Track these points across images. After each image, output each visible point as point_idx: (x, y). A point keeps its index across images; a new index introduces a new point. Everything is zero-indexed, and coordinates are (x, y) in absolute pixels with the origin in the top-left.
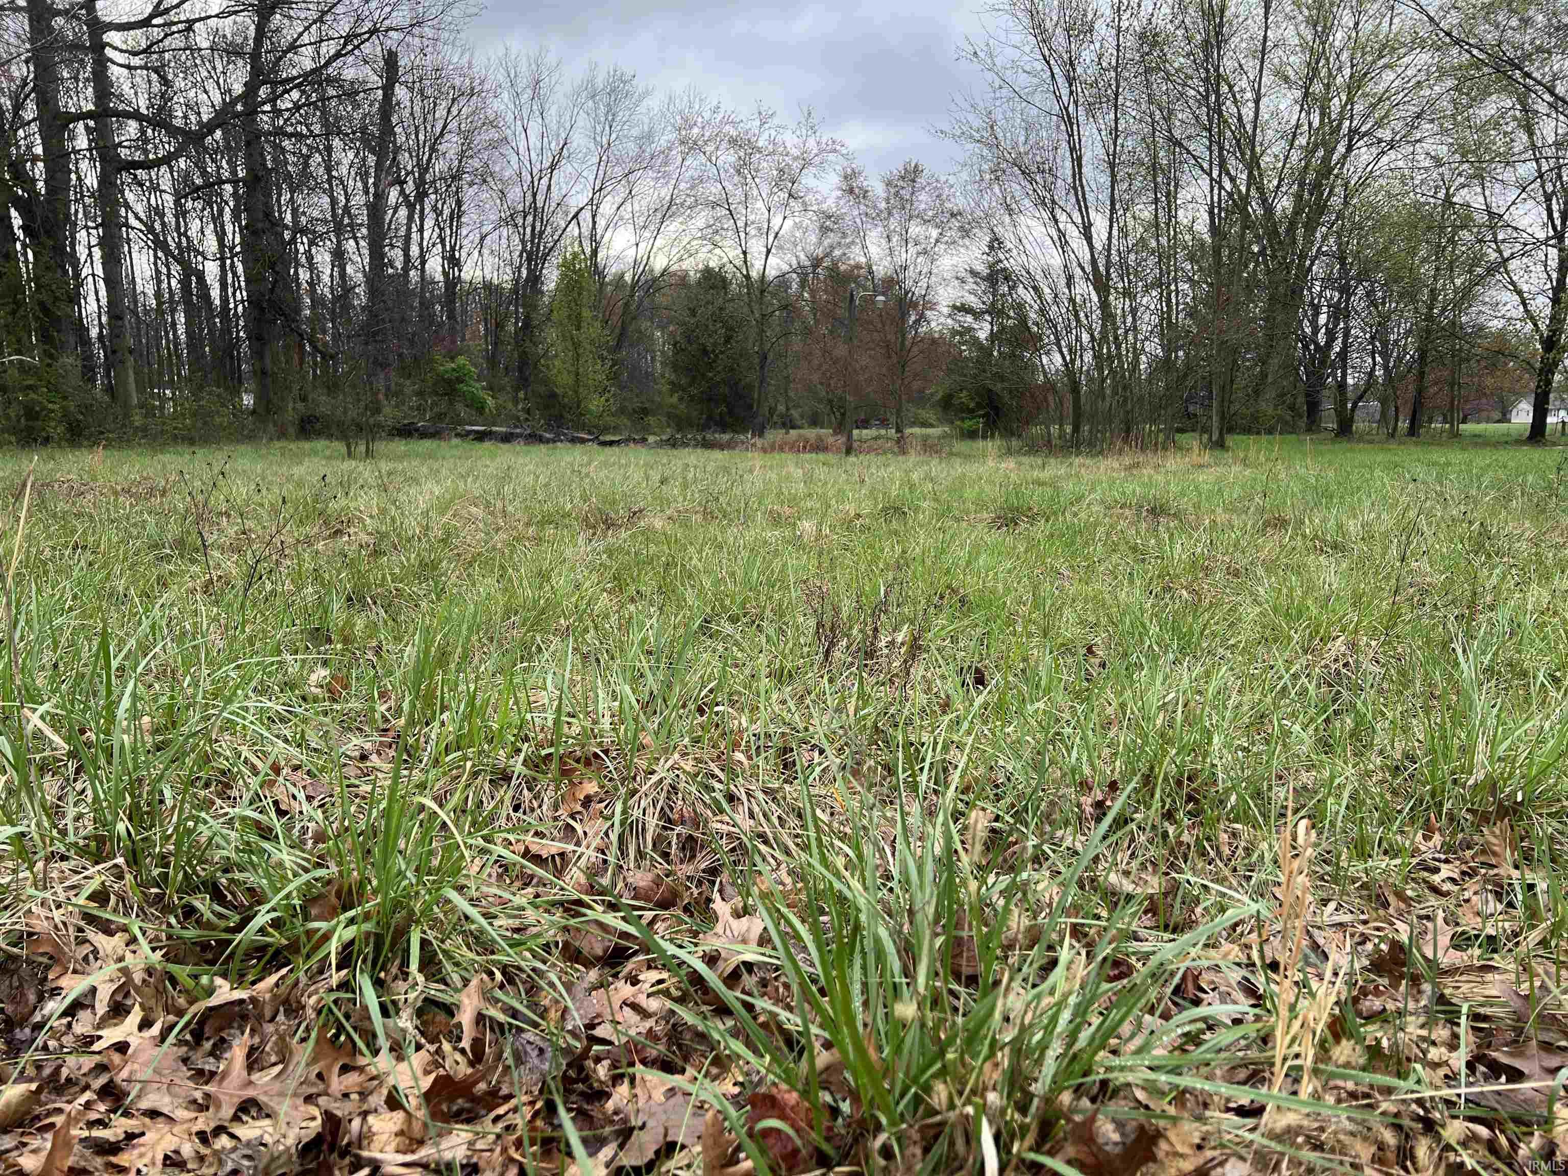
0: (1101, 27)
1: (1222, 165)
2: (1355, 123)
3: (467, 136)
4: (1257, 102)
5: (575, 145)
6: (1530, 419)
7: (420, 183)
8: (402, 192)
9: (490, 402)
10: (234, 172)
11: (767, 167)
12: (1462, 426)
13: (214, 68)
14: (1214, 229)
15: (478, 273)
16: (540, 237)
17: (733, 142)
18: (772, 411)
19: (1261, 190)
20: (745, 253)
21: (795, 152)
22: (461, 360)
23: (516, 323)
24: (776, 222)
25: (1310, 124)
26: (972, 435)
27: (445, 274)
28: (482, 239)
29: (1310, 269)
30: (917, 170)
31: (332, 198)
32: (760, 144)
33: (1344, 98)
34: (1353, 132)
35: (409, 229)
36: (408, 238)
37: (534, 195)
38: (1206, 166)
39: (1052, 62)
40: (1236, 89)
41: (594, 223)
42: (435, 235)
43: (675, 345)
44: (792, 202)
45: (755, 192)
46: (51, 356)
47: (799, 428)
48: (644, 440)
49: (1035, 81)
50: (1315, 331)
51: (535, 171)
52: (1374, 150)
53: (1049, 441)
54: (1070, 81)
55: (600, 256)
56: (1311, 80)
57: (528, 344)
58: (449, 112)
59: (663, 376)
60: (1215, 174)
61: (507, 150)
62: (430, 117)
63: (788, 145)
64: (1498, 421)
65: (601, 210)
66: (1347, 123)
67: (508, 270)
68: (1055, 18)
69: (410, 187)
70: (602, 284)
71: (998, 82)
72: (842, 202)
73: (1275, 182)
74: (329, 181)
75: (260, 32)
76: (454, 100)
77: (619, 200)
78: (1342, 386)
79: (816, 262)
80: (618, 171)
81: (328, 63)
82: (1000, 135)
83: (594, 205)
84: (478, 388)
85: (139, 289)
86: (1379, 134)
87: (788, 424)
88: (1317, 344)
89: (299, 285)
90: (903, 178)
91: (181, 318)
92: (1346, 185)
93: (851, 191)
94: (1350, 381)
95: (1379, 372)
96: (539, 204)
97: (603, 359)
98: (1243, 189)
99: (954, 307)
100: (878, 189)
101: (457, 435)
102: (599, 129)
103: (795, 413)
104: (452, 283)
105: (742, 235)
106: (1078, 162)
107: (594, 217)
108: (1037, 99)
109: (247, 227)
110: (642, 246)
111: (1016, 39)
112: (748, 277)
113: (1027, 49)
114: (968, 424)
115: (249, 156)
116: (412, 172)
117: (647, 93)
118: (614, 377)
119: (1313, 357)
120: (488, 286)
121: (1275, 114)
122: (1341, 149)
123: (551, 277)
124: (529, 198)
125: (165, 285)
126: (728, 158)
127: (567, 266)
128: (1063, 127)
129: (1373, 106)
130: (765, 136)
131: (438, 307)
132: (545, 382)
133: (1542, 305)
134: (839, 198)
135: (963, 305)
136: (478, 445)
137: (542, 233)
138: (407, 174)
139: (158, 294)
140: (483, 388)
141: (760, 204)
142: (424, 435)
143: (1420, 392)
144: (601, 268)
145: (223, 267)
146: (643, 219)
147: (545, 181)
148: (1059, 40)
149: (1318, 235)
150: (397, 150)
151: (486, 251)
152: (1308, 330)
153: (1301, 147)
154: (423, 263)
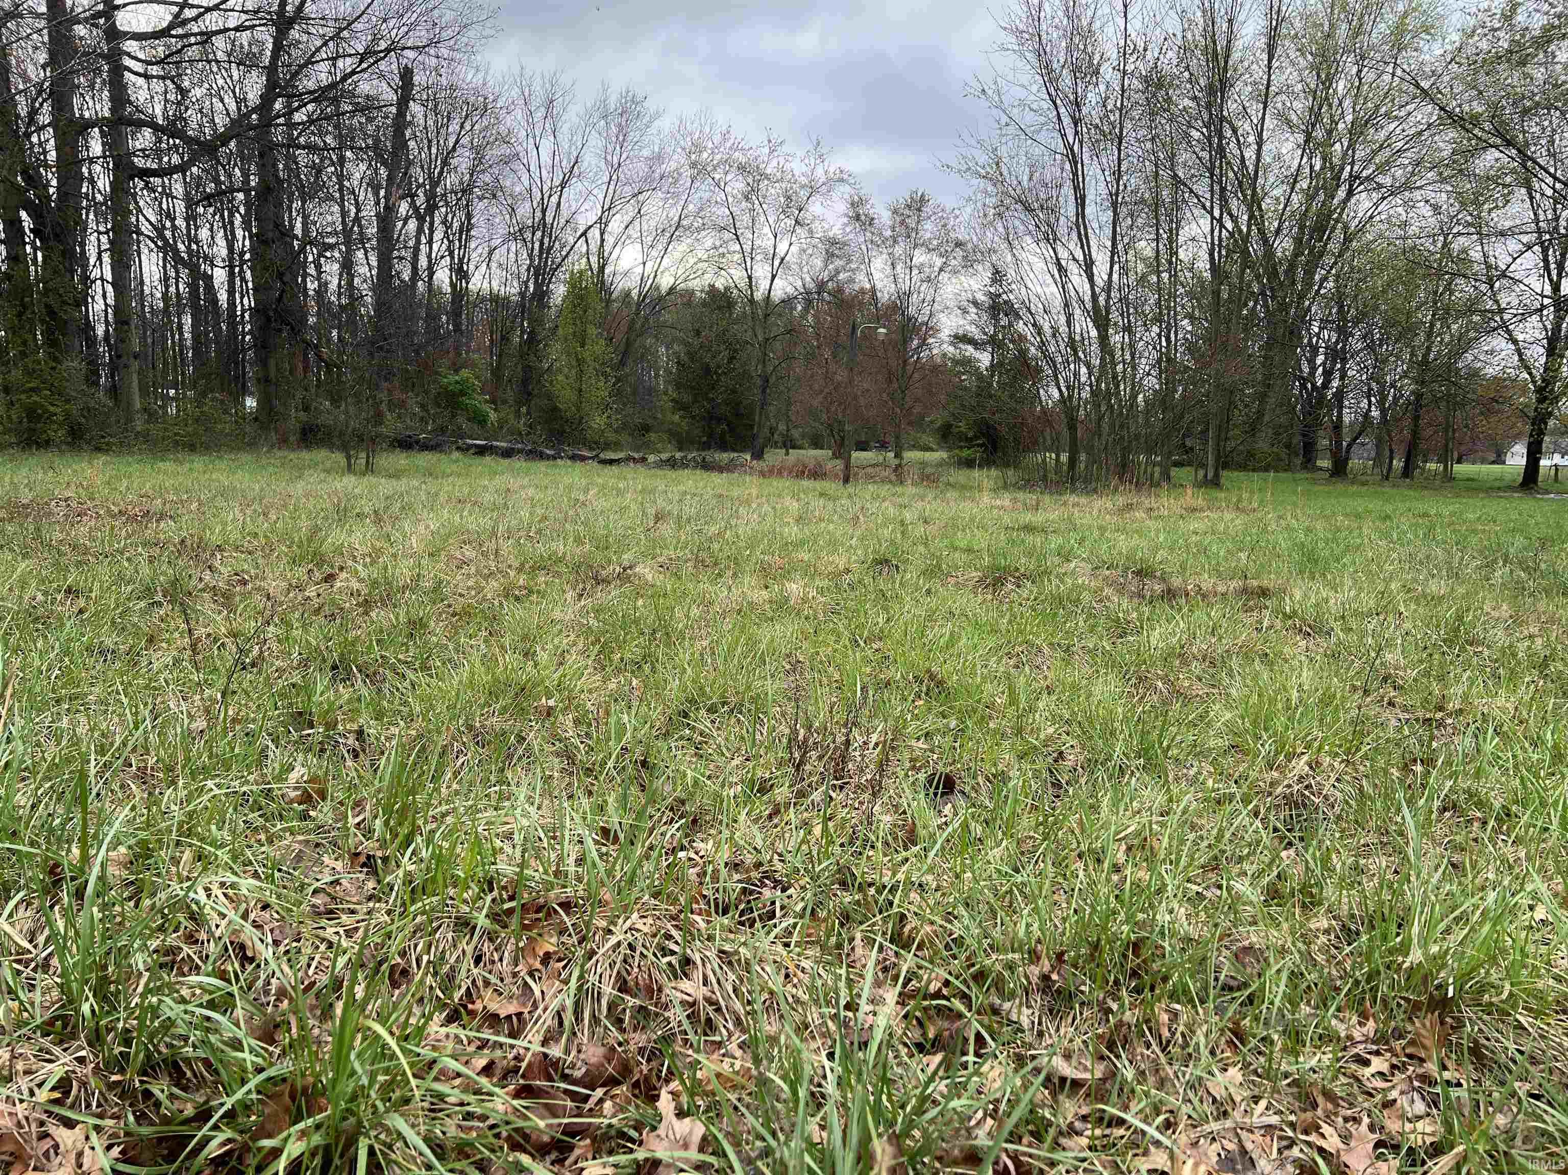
0: (1107, 71)
1: (1224, 205)
2: (1356, 168)
3: (478, 152)
4: (1260, 144)
5: (585, 164)
6: (1524, 462)
7: (431, 197)
8: (413, 204)
9: (493, 416)
10: (246, 181)
11: (773, 191)
12: (1457, 468)
13: (231, 77)
14: (1214, 268)
15: (486, 285)
16: (548, 253)
17: (742, 168)
18: (772, 431)
19: (1261, 232)
20: (750, 278)
21: (804, 181)
22: (465, 373)
23: (521, 337)
24: (782, 248)
25: (1312, 167)
26: (969, 464)
27: (453, 285)
28: (491, 253)
29: (1309, 309)
30: (923, 200)
31: (342, 206)
32: (768, 171)
33: (1346, 144)
34: (1353, 177)
35: (418, 242)
36: (416, 250)
37: (544, 212)
38: (1208, 204)
39: (1058, 102)
40: (1240, 132)
41: (603, 240)
42: (444, 247)
43: (678, 363)
44: (799, 230)
45: (763, 218)
46: (55, 359)
47: (800, 448)
48: (644, 460)
49: (1042, 119)
50: (1313, 369)
51: (545, 188)
52: (1375, 196)
53: (1045, 476)
54: (1076, 122)
55: (607, 271)
56: (1313, 125)
57: (532, 357)
58: (462, 127)
59: (666, 393)
60: (1217, 213)
61: (516, 165)
62: (443, 131)
63: (797, 173)
64: (1493, 463)
65: (609, 229)
66: (1348, 168)
67: (515, 284)
68: (1062, 61)
69: (421, 200)
70: (608, 302)
71: (1005, 119)
72: (848, 230)
73: (1276, 224)
74: (341, 190)
75: (278, 48)
76: (467, 116)
77: (627, 219)
78: (1337, 426)
79: (821, 286)
80: (628, 191)
81: (344, 78)
82: (1005, 173)
83: (602, 223)
84: (479, 401)
85: (147, 290)
86: (1380, 179)
87: (789, 444)
88: (1313, 385)
89: (306, 295)
90: (909, 207)
91: (187, 320)
92: (1346, 227)
93: (857, 218)
94: (1346, 420)
95: (1375, 413)
96: (549, 220)
97: (606, 375)
98: (1245, 230)
99: (956, 337)
100: (884, 217)
101: (458, 448)
102: (610, 150)
103: (796, 433)
104: (459, 295)
105: (748, 260)
106: (1081, 202)
107: (602, 234)
108: (1042, 137)
109: (257, 235)
110: (649, 265)
111: (1025, 79)
112: (752, 301)
113: (1034, 88)
114: (965, 453)
115: (262, 167)
116: (424, 185)
117: (657, 115)
118: (617, 393)
119: (1310, 395)
120: (495, 299)
121: (1278, 157)
122: (1341, 193)
123: (559, 291)
124: (538, 214)
125: (172, 289)
126: (737, 185)
127: (574, 283)
128: (1067, 166)
129: (1375, 153)
130: (774, 163)
131: (444, 318)
132: (549, 396)
133: (1537, 355)
134: (846, 225)
135: (965, 336)
136: (478, 460)
137: (550, 248)
138: (418, 187)
139: (165, 297)
140: (486, 401)
141: (766, 230)
142: (426, 447)
143: (1415, 433)
144: (608, 284)
145: (231, 275)
146: (650, 239)
147: (554, 199)
148: (1067, 80)
149: (1317, 277)
150: (410, 163)
151: (494, 265)
152: (1306, 369)
153: (1302, 190)
154: (431, 274)
